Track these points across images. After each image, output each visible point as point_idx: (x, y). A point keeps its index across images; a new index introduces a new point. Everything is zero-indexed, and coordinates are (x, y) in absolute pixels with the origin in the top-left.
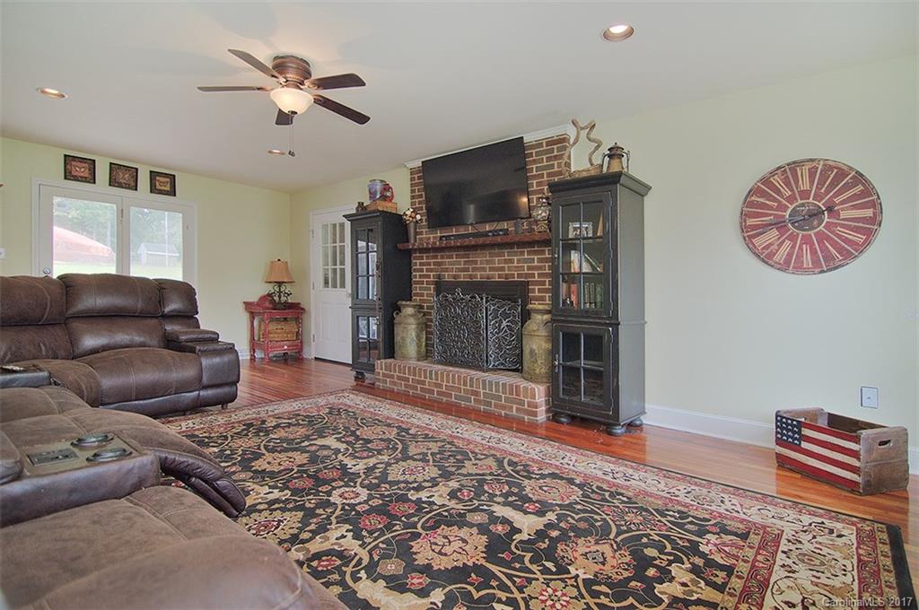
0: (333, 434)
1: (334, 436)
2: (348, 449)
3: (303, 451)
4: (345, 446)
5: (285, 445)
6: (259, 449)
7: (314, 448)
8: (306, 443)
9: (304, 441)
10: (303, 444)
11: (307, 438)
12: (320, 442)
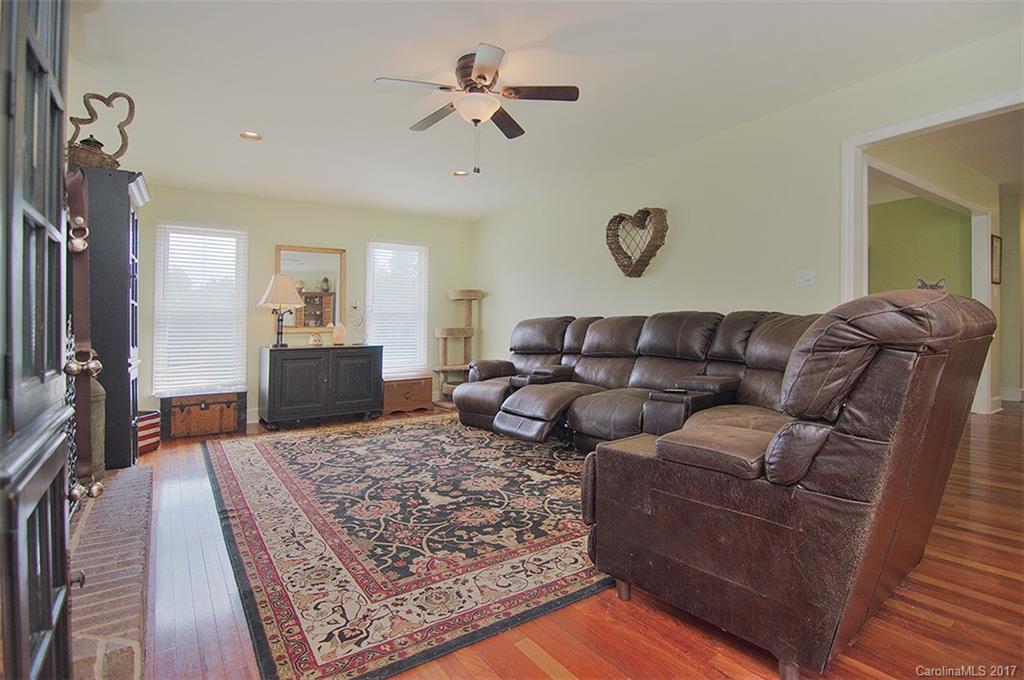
0: (427, 510)
1: (429, 506)
2: (422, 490)
3: (465, 492)
4: (423, 495)
5: (483, 499)
6: (508, 496)
7: (455, 493)
8: (461, 499)
9: (464, 502)
10: (464, 498)
11: (459, 507)
12: (446, 500)
